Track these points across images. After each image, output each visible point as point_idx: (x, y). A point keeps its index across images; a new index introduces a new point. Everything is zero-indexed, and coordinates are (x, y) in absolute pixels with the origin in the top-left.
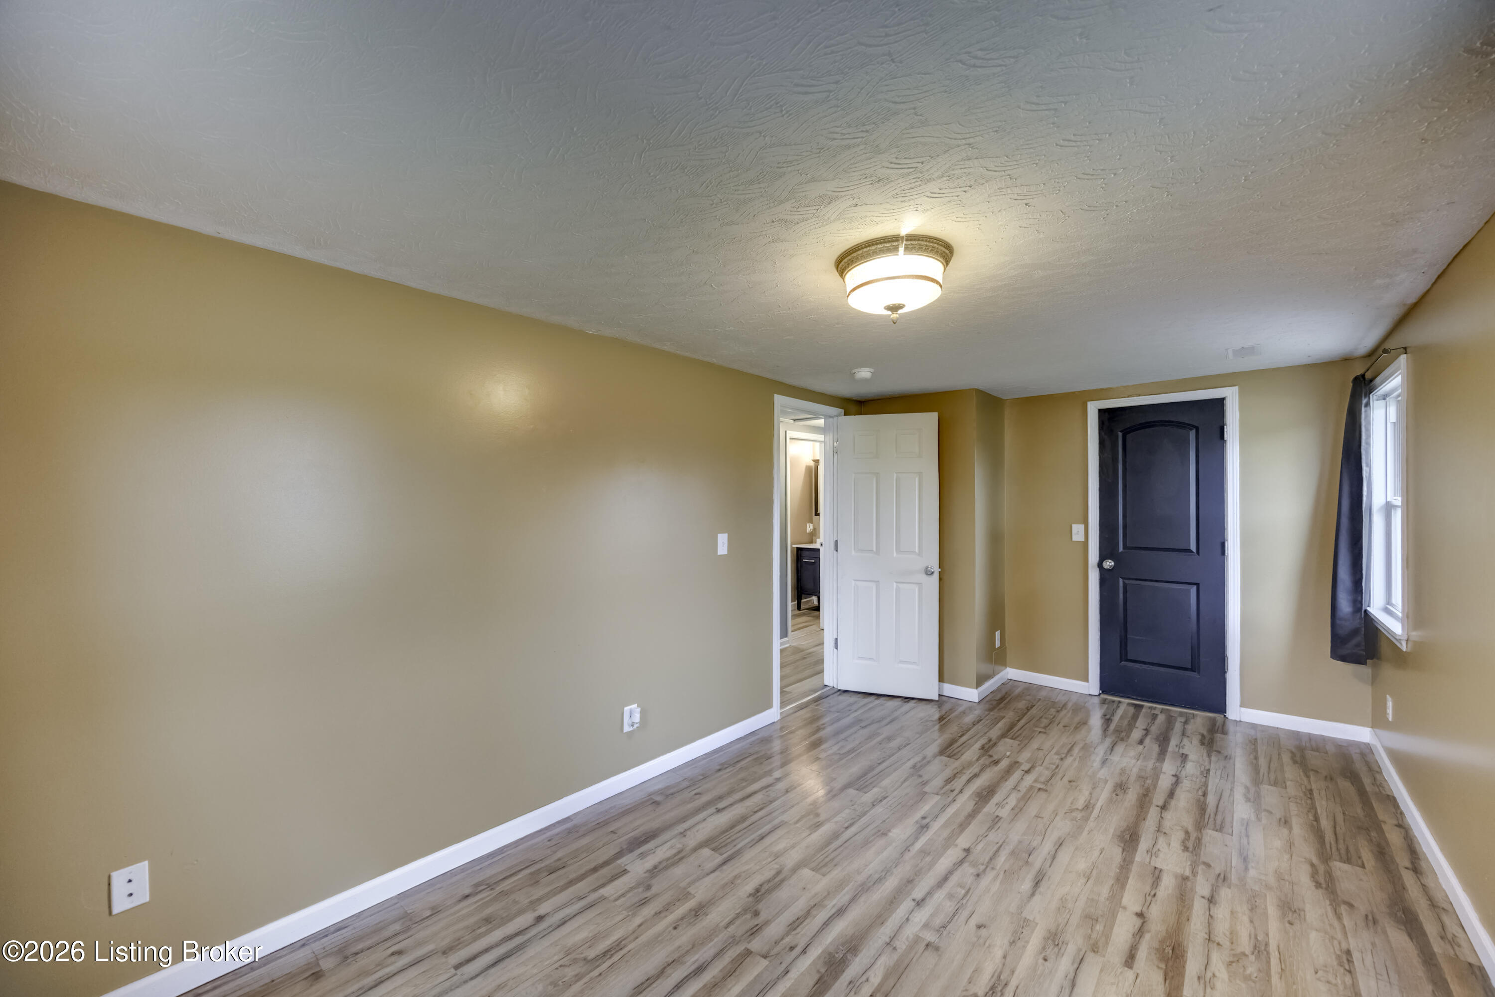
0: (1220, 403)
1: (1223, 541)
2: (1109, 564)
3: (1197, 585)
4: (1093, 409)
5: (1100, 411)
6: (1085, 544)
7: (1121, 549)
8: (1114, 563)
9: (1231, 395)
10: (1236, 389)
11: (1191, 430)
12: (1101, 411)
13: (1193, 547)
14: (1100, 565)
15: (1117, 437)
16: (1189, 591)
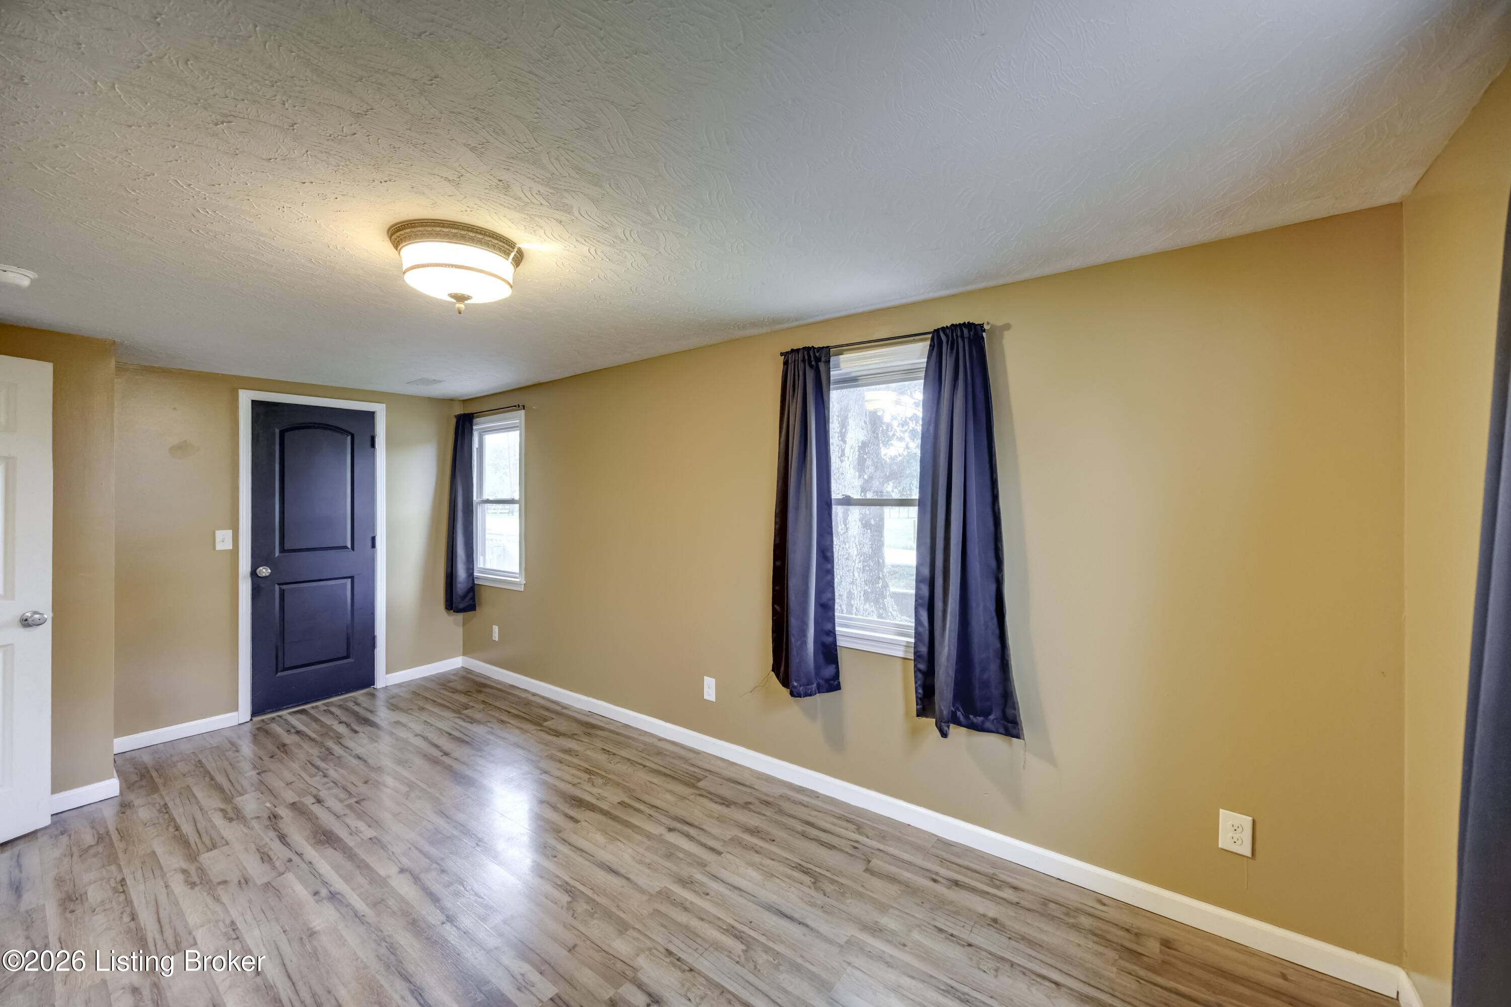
0: (371, 415)
1: (373, 536)
2: (264, 571)
3: (352, 578)
4: (246, 398)
5: (253, 402)
6: (235, 552)
7: (277, 554)
8: (271, 570)
9: (380, 411)
10: (384, 405)
11: (348, 436)
12: (255, 403)
13: (349, 546)
14: (253, 573)
15: (274, 433)
16: (345, 584)
